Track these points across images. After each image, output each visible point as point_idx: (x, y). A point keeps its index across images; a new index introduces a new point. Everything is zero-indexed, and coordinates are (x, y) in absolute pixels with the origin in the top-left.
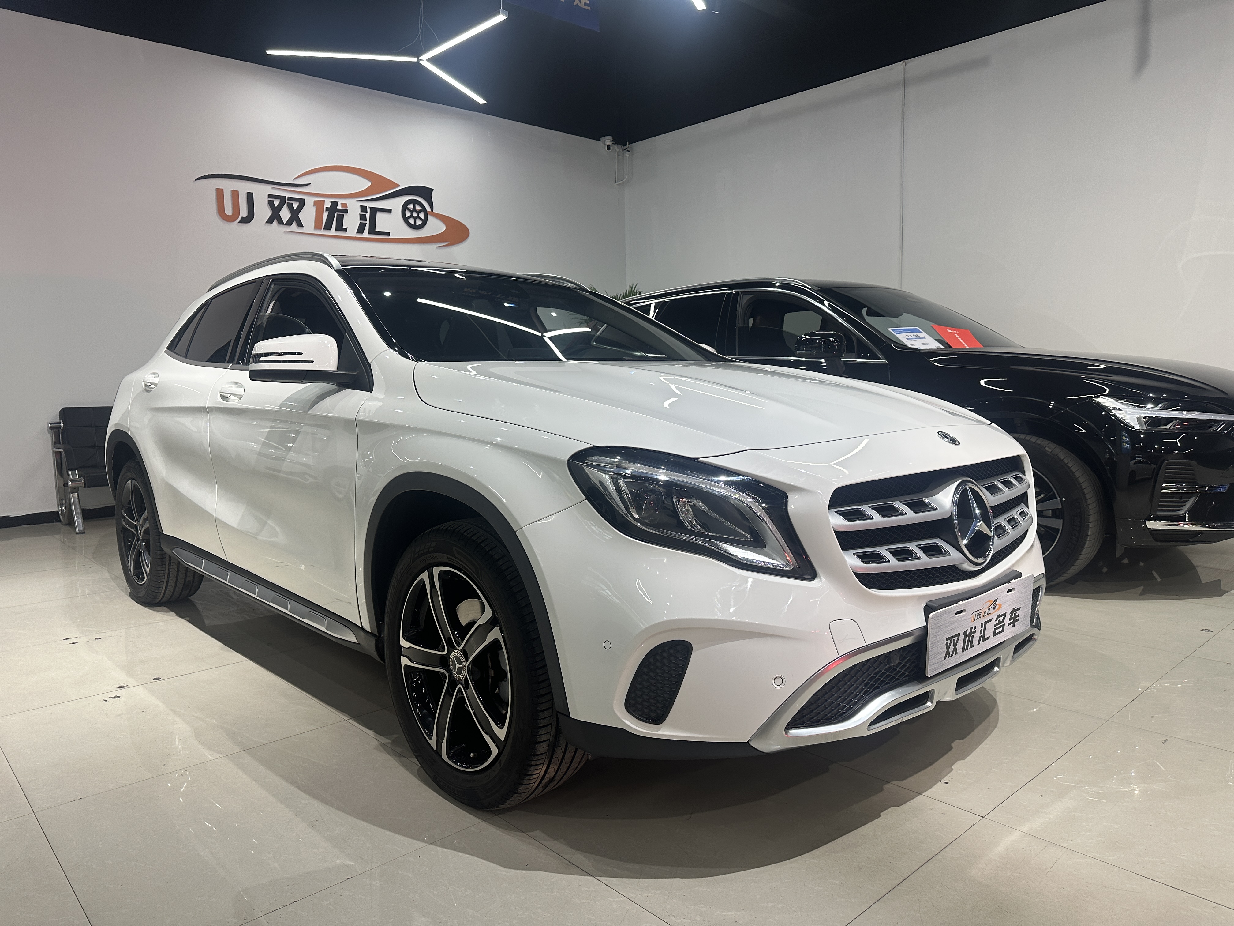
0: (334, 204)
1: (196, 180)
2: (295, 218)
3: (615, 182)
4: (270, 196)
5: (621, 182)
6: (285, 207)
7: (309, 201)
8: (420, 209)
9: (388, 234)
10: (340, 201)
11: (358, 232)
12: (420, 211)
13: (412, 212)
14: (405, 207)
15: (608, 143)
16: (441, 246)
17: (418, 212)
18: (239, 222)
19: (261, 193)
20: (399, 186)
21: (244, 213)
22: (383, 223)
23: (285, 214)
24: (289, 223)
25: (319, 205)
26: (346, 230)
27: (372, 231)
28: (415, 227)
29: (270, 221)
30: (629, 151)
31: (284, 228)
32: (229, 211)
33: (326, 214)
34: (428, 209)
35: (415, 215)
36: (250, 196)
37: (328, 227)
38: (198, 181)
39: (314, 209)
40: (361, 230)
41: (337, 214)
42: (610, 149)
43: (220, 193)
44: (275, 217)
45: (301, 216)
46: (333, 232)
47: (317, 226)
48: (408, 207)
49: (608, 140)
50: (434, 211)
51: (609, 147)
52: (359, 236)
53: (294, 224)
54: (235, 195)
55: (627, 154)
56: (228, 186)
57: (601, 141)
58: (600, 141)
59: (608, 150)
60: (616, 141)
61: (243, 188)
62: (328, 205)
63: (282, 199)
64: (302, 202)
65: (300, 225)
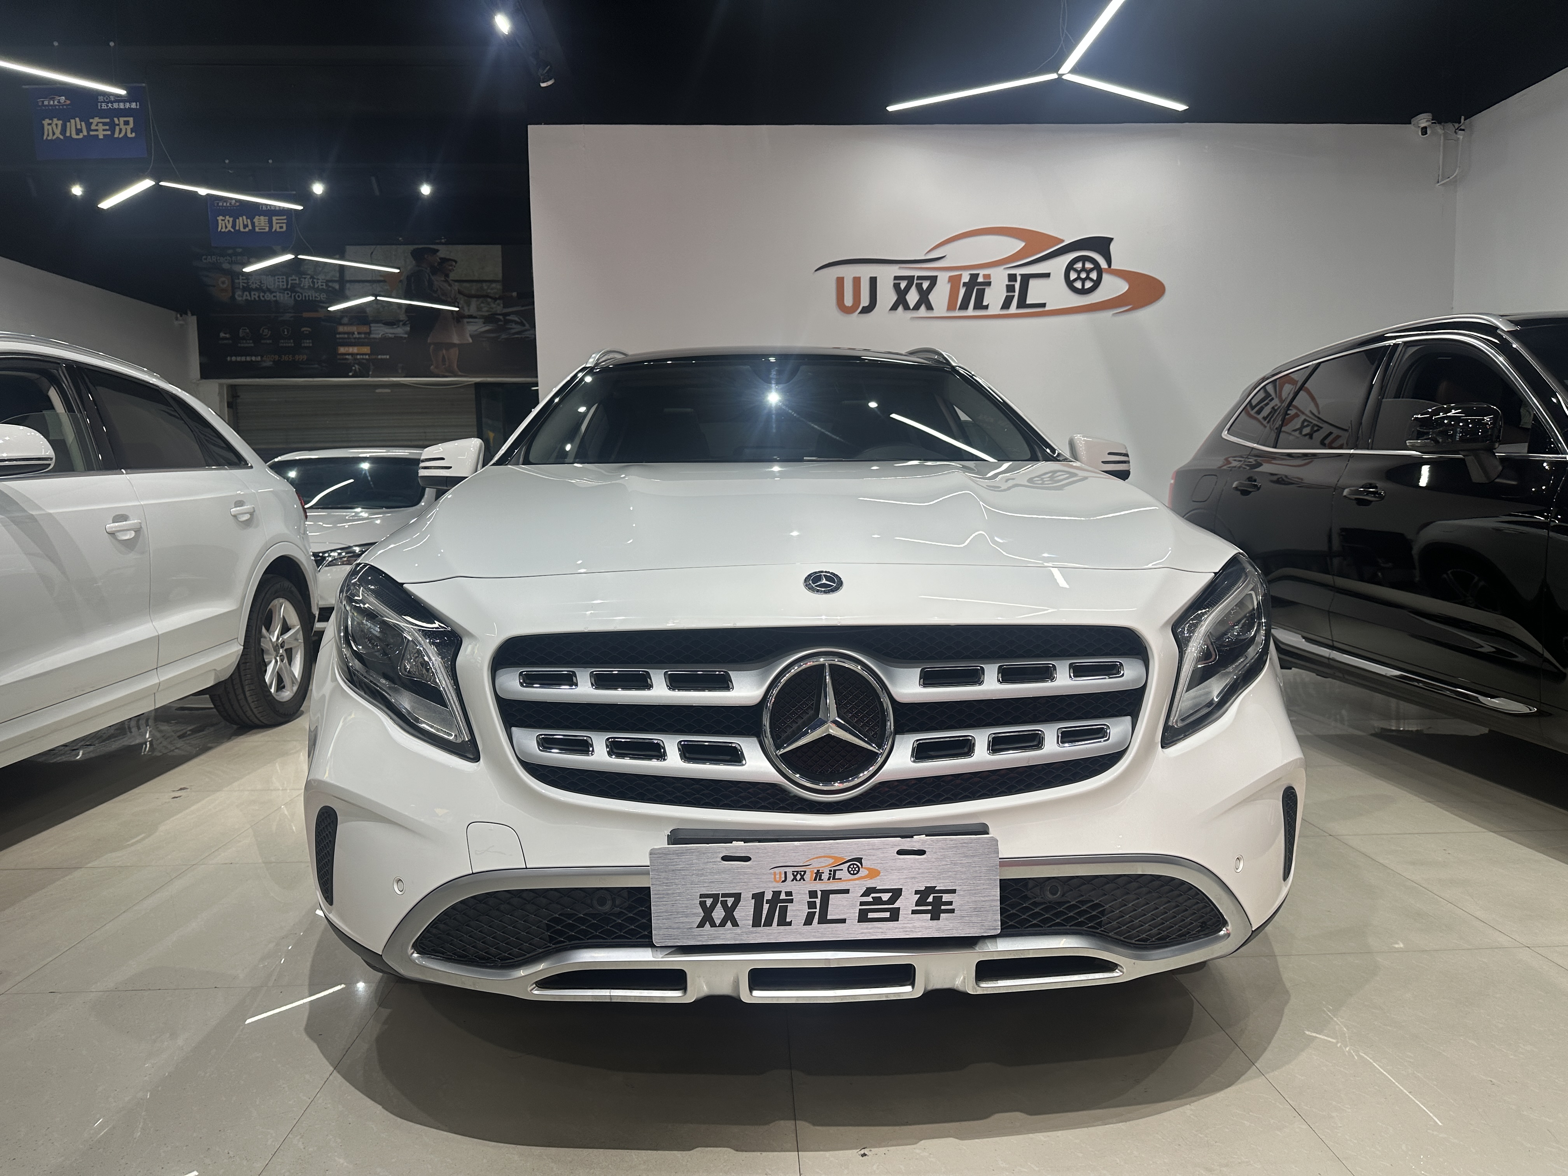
0: (974, 277)
1: (816, 271)
2: (924, 300)
3: (1438, 182)
4: (896, 278)
5: (1448, 180)
6: (914, 287)
7: (943, 279)
8: (1092, 266)
9: (1044, 305)
10: (982, 272)
11: (1003, 308)
12: (1092, 270)
13: (1079, 272)
14: (1070, 267)
15: (1423, 125)
16: (1117, 313)
17: (1088, 272)
18: (860, 313)
19: (886, 275)
20: (1063, 241)
21: (865, 301)
22: (1036, 292)
23: (913, 297)
24: (917, 307)
25: (954, 281)
26: (986, 307)
27: (1022, 304)
28: (1083, 292)
29: (894, 308)
30: (1463, 130)
31: (910, 314)
32: (848, 301)
33: (962, 291)
34: (1103, 264)
35: (1083, 275)
36: (873, 281)
37: (964, 306)
38: (818, 271)
39: (948, 286)
40: (1006, 305)
41: (977, 289)
42: (1426, 133)
43: (840, 281)
44: (901, 301)
45: (931, 297)
46: (970, 311)
47: (951, 307)
48: (1075, 266)
49: (1423, 120)
50: (1112, 267)
51: (1424, 131)
52: (1005, 312)
53: (923, 308)
54: (857, 281)
55: (1461, 135)
56: (849, 272)
57: (1413, 123)
58: (1410, 123)
59: (1422, 135)
60: (1438, 119)
61: (865, 272)
62: (966, 278)
63: (910, 279)
64: (933, 280)
65: (930, 307)
